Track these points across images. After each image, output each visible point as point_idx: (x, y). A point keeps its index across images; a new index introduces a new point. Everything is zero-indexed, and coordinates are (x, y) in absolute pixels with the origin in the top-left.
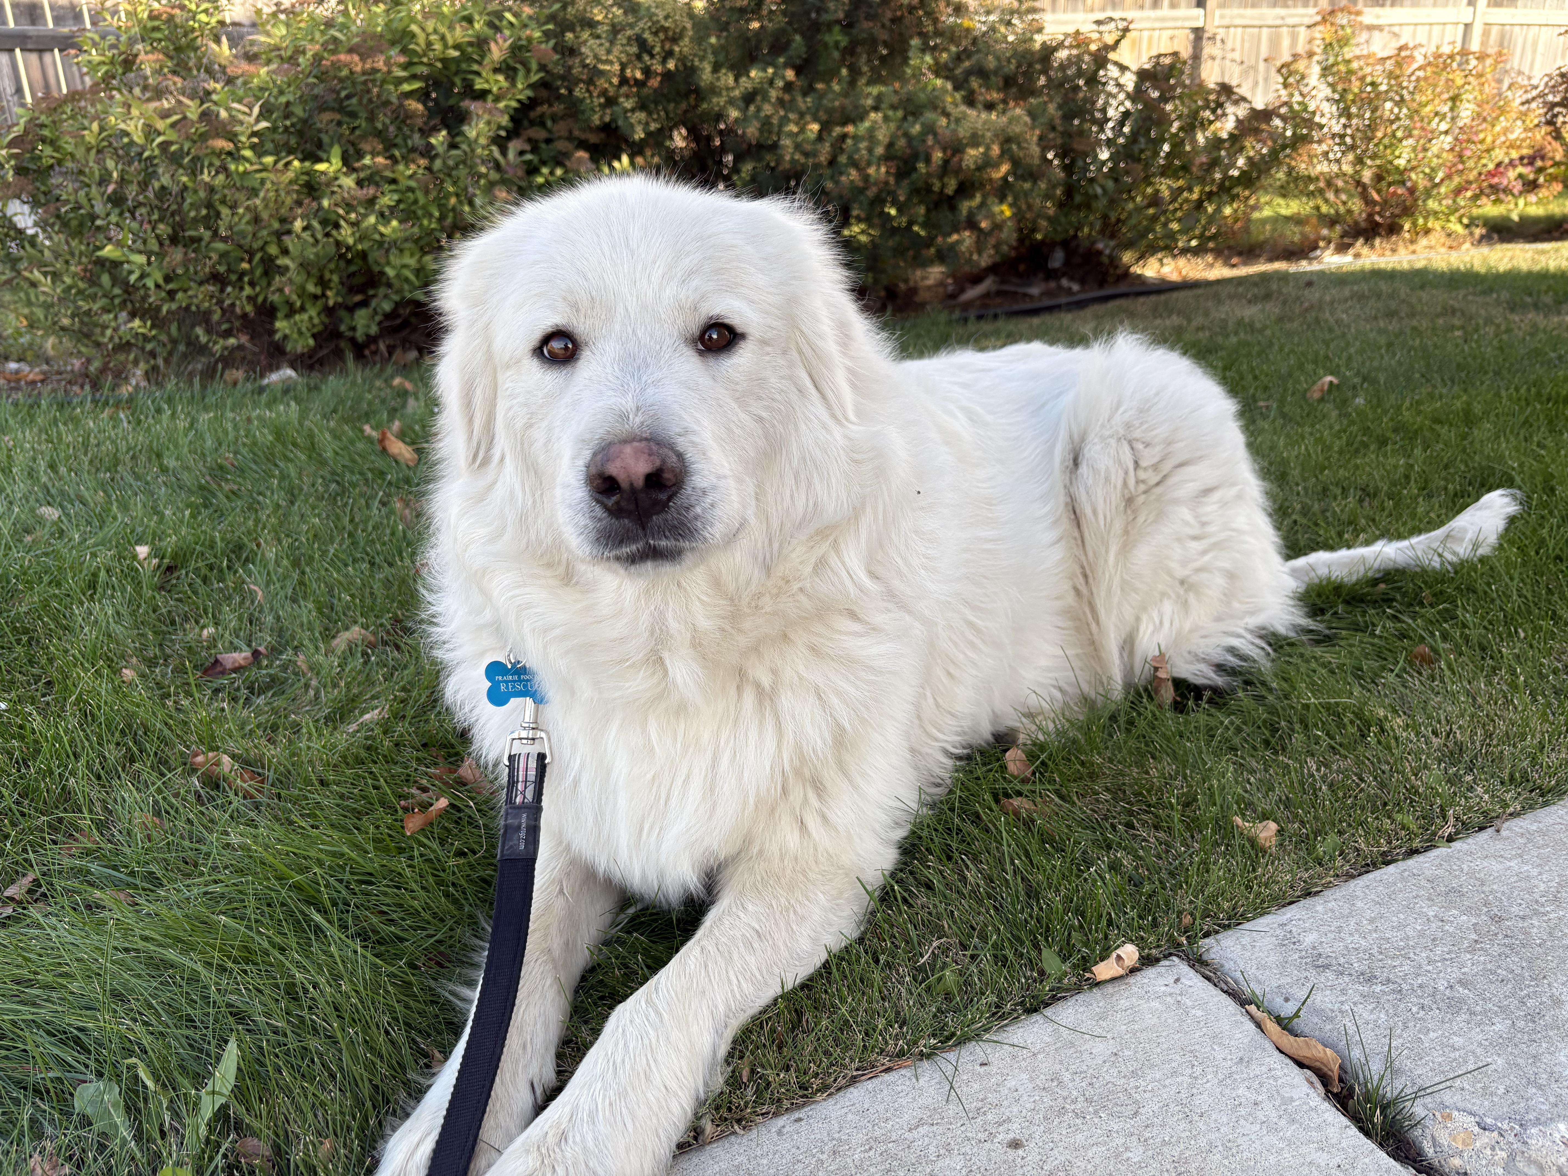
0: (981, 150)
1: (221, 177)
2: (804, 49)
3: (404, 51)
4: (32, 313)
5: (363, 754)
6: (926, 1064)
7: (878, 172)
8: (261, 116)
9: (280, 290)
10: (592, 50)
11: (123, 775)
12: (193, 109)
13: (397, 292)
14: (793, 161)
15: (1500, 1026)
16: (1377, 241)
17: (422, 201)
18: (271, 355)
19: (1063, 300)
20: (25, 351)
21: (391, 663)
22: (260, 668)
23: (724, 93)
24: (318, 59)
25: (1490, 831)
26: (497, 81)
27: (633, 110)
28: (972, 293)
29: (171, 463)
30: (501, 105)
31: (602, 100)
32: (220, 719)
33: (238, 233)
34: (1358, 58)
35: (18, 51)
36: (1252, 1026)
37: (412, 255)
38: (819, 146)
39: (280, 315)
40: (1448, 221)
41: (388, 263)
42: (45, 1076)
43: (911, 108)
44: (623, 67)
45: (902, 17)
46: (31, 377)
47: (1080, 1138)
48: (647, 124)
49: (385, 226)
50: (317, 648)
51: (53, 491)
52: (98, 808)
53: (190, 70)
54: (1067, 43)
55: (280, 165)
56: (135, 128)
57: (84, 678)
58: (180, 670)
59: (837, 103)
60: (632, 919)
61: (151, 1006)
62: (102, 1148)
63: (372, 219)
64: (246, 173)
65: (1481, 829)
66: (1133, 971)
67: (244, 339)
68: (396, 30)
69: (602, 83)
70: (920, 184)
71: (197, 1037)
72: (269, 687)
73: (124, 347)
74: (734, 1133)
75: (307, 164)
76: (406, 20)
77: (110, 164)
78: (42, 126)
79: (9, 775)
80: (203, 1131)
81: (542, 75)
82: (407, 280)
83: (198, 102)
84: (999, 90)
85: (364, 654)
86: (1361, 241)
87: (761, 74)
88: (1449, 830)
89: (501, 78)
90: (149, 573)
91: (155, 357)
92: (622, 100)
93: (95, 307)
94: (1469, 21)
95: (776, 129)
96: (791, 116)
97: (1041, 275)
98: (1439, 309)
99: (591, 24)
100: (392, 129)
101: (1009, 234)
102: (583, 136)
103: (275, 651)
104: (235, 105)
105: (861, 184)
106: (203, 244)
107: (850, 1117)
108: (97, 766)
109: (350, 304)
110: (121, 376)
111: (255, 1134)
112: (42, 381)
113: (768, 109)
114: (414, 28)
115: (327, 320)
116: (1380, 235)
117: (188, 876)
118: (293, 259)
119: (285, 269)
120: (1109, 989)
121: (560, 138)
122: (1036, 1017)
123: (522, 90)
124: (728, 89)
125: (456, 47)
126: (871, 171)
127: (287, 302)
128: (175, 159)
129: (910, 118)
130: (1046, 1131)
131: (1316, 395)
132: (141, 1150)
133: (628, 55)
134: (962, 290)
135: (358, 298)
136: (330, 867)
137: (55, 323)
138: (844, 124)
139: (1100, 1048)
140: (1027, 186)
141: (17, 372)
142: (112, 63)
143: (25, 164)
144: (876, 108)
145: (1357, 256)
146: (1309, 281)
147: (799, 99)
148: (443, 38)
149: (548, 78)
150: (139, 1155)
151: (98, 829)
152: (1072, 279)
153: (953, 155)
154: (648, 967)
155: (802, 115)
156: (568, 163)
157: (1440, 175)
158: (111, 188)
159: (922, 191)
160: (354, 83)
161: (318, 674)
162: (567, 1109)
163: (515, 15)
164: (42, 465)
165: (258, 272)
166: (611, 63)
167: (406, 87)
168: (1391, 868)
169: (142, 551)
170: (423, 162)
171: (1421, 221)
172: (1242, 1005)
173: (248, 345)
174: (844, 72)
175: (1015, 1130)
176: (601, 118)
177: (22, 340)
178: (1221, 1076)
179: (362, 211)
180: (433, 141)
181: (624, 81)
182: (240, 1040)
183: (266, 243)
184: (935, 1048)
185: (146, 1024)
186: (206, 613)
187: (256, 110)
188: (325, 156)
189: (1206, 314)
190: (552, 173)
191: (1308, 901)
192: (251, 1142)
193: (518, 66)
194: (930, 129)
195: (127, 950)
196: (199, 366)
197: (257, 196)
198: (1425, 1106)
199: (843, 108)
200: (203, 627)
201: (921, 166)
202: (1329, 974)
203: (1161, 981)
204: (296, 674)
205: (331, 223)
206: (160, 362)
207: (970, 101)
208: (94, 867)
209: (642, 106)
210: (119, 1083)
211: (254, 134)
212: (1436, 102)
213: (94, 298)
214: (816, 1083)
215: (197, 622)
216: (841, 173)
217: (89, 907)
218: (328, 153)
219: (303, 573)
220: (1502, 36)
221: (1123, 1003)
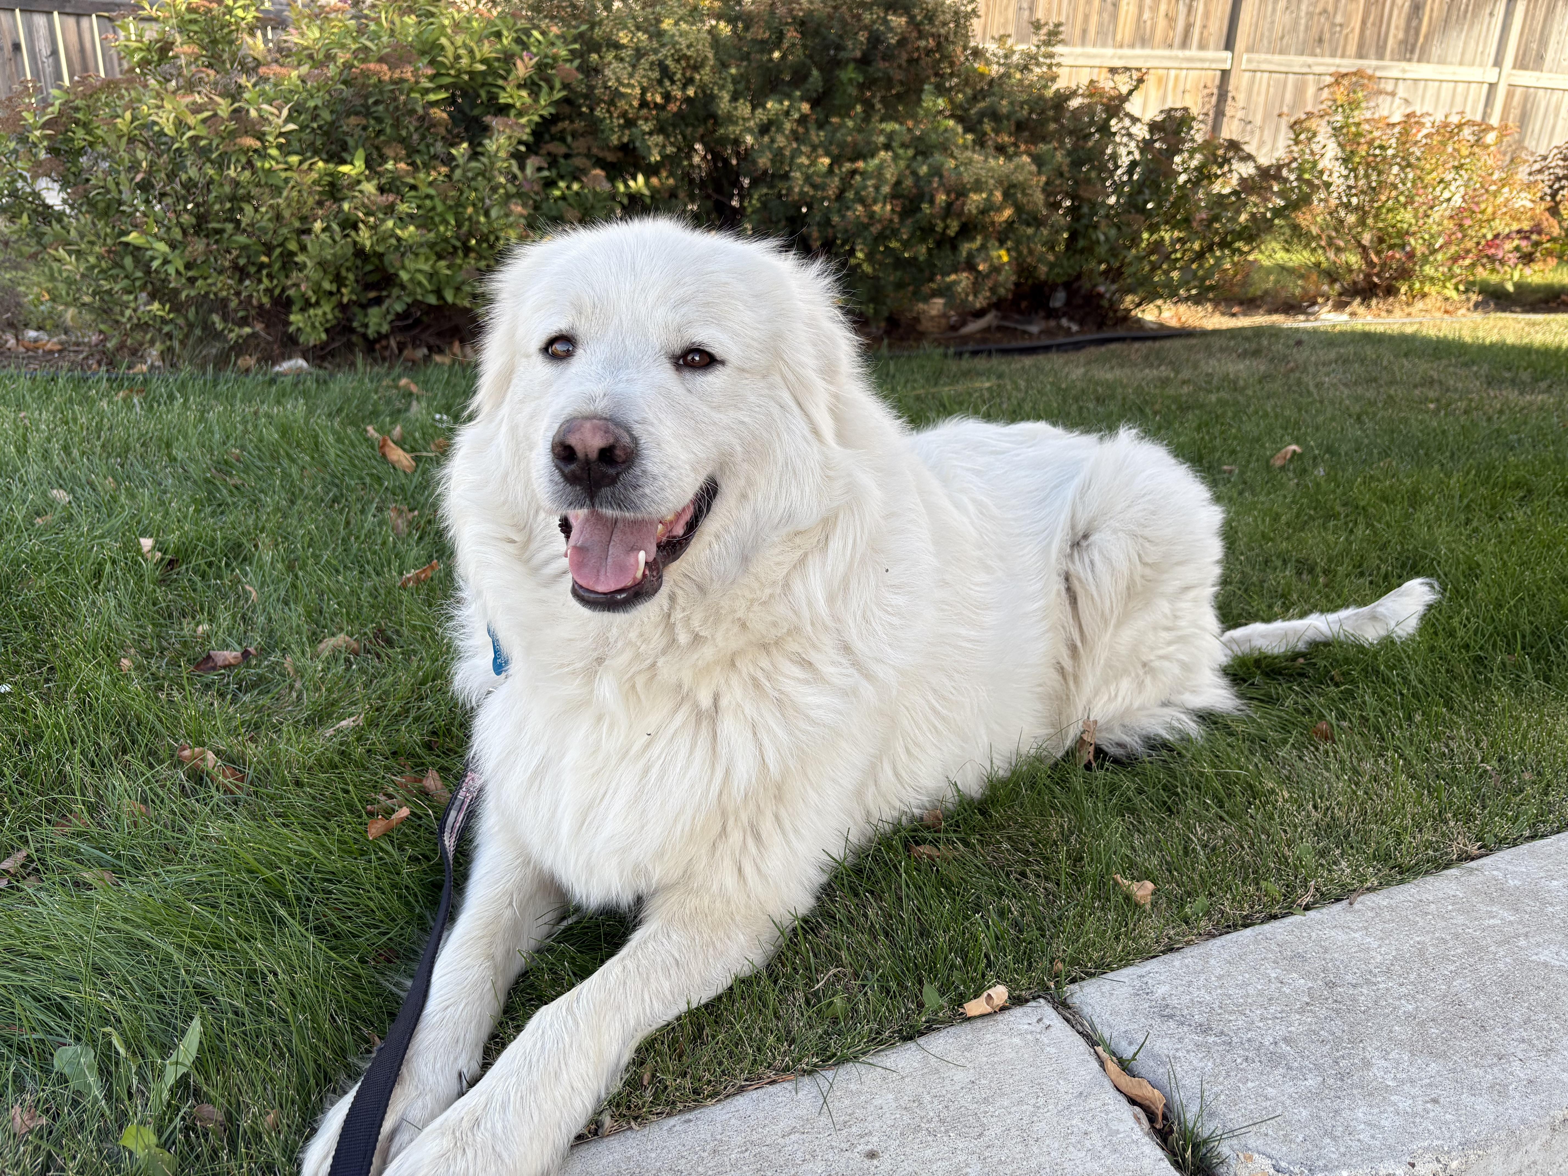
0: (984, 195)
1: (247, 173)
2: (821, 84)
3: (432, 62)
4: (56, 288)
5: (337, 759)
6: (806, 1079)
7: (883, 209)
8: (289, 119)
9: (297, 285)
10: (615, 73)
11: (115, 764)
12: (224, 107)
13: (409, 295)
14: (802, 193)
15: (1312, 1082)
16: (1374, 302)
17: (440, 208)
18: (284, 345)
19: (1061, 340)
20: (44, 319)
21: (371, 671)
22: (249, 666)
23: (741, 122)
24: (348, 66)
25: (1345, 903)
26: (520, 97)
27: (651, 133)
28: (973, 327)
29: (178, 453)
30: (523, 120)
31: (622, 121)
32: (207, 715)
33: (260, 229)
34: (1367, 121)
35: (56, 14)
36: (1096, 1065)
37: (427, 259)
38: (828, 181)
39: (295, 308)
40: (1444, 287)
41: (403, 267)
42: (30, 1037)
43: (922, 148)
44: (644, 91)
45: (919, 58)
46: (49, 346)
47: (928, 1153)
48: (664, 146)
49: (401, 229)
50: (303, 653)
51: (64, 474)
52: (90, 792)
53: (224, 62)
54: (1080, 91)
55: (305, 166)
56: (166, 121)
57: (85, 669)
58: (174, 663)
59: (849, 139)
60: (564, 931)
61: (127, 982)
62: (75, 1103)
63: (390, 224)
64: (270, 170)
65: (1338, 900)
66: (1003, 1009)
67: (259, 327)
68: (426, 42)
69: (622, 104)
70: (924, 224)
71: (166, 1012)
72: (254, 686)
73: (142, 326)
74: (631, 1128)
75: (331, 166)
76: (436, 33)
77: (140, 155)
78: (77, 109)
79: (11, 756)
80: (166, 1095)
81: (564, 93)
82: (420, 284)
83: (229, 101)
84: (1010, 135)
85: (347, 660)
86: (1358, 300)
87: (777, 106)
88: (1307, 899)
89: (524, 93)
90: (151, 566)
91: (171, 339)
92: (640, 122)
93: (117, 288)
94: (1494, 81)
95: (788, 161)
96: (803, 149)
97: (1042, 314)
98: (1418, 379)
99: (617, 46)
100: (416, 137)
101: (1008, 278)
102: (601, 155)
103: (264, 652)
104: (265, 106)
105: (866, 220)
106: (226, 236)
107: (733, 1121)
108: (92, 754)
109: (364, 301)
110: (136, 353)
111: (210, 1101)
112: (60, 351)
113: (781, 141)
114: (443, 41)
115: (340, 316)
116: (1377, 296)
117: (169, 861)
118: (310, 258)
119: (302, 267)
120: (979, 1024)
121: (578, 154)
122: (911, 1045)
123: (544, 105)
124: (744, 119)
125: (483, 61)
126: (877, 208)
127: (303, 295)
128: (204, 153)
129: (919, 158)
130: (902, 1145)
131: (1278, 463)
132: (110, 1108)
133: (649, 79)
134: (964, 323)
135: (372, 294)
136: (297, 865)
137: (75, 300)
138: (853, 160)
139: (961, 1077)
140: (1030, 231)
141: (36, 340)
142: (148, 50)
143: (57, 146)
144: (887, 147)
145: (1353, 314)
146: (1298, 339)
147: (813, 133)
148: (471, 52)
149: (572, 96)
150: (108, 1112)
151: (89, 812)
152: (1071, 319)
153: (957, 199)
154: (575, 974)
155: (814, 148)
156: (585, 179)
157: (1441, 241)
158: (139, 178)
159: (925, 231)
160: (381, 92)
161: (302, 677)
162: (483, 1098)
163: (543, 33)
164: (56, 446)
165: (277, 266)
166: (632, 87)
167: (432, 97)
168: (1248, 931)
169: (147, 543)
170: (444, 170)
171: (1417, 285)
172: (1093, 1046)
173: (262, 333)
174: (859, 108)
175: (874, 1143)
176: (620, 138)
177: (42, 308)
178: (1060, 1107)
179: (381, 216)
180: (454, 151)
181: (644, 104)
182: (203, 1018)
183: (286, 239)
184: (815, 1065)
185: (122, 997)
186: (202, 609)
187: (285, 112)
188: (349, 159)
189: (1195, 366)
190: (569, 187)
191: (1168, 957)
192: (207, 1108)
193: (542, 83)
194: (937, 171)
195: (109, 929)
196: (214, 351)
197: (280, 193)
198: (1231, 1147)
199: (855, 144)
200: (198, 624)
201: (925, 206)
202: (1172, 1024)
203: (1026, 1020)
204: (283, 675)
205: (350, 224)
206: (176, 344)
207: (980, 142)
208: (84, 847)
209: (661, 129)
210: (95, 1047)
211: (281, 134)
212: (1441, 169)
213: (115, 278)
214: (707, 1090)
215: (194, 618)
216: (848, 208)
217: (76, 884)
218: (353, 155)
219: (296, 576)
220: (1526, 99)
221: (989, 1037)
